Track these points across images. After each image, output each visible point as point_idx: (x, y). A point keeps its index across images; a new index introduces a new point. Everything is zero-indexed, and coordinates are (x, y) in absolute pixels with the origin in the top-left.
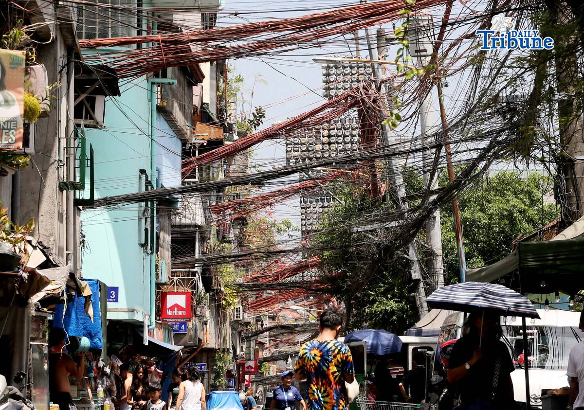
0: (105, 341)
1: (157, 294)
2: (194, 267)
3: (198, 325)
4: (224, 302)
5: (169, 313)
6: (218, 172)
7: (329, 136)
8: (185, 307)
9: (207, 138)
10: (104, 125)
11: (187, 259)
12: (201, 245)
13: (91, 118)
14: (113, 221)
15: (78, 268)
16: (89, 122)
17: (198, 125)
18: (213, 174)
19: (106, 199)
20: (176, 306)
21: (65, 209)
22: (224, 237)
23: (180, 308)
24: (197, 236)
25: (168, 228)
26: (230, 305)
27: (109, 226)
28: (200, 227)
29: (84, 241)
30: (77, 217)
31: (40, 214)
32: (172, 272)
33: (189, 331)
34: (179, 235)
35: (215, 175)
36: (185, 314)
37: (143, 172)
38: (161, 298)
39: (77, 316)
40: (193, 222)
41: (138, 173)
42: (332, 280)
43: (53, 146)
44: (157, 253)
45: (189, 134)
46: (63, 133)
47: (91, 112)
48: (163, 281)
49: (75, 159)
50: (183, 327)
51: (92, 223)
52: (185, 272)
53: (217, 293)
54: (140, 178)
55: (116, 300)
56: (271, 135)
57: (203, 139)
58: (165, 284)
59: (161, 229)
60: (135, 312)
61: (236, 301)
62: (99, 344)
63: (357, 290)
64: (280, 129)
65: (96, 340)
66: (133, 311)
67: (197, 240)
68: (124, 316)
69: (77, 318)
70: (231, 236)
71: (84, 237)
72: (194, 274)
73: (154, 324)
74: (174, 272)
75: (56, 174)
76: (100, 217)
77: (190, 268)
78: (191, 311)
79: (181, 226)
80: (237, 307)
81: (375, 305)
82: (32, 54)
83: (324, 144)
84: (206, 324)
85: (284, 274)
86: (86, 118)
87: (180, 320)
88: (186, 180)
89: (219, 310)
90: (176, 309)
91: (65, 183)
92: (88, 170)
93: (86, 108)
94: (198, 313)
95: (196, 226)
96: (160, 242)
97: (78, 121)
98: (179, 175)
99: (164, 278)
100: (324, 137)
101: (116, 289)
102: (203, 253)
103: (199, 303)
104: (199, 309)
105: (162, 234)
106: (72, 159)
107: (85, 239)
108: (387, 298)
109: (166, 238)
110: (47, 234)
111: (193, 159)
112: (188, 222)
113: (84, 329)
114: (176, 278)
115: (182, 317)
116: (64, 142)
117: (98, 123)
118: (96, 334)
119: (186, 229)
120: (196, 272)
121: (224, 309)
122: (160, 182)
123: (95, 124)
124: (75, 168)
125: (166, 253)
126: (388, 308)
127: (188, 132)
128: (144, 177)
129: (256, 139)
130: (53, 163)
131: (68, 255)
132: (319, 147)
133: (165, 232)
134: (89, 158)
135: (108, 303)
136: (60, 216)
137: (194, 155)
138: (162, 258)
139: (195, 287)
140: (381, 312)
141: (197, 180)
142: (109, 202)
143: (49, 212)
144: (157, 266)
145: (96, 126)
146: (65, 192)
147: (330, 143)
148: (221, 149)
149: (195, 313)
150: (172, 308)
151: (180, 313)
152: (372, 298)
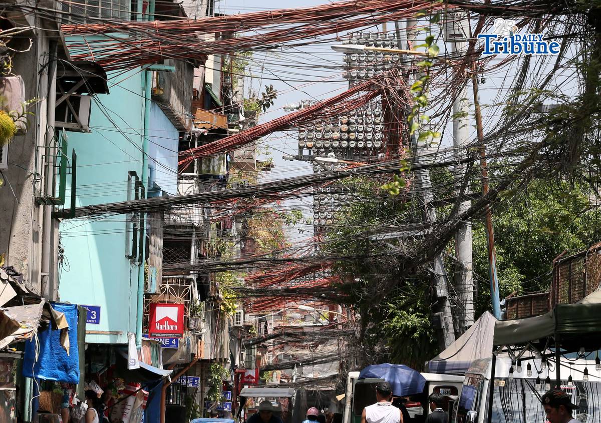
0: (83, 374)
1: (146, 303)
2: (189, 274)
3: (191, 339)
4: (222, 308)
5: (158, 327)
6: (220, 164)
7: (348, 123)
8: (176, 321)
9: (209, 127)
10: (89, 129)
11: (182, 265)
12: (198, 246)
13: (75, 121)
14: (97, 233)
15: (55, 287)
16: (71, 125)
17: (199, 112)
18: (214, 167)
19: (89, 208)
20: (167, 319)
21: (41, 226)
22: (224, 234)
23: (171, 322)
24: (194, 238)
25: (161, 231)
26: (229, 310)
27: (92, 239)
28: (197, 228)
29: (62, 256)
30: (55, 230)
31: (13, 234)
32: (163, 279)
33: (181, 346)
34: (173, 237)
35: (216, 168)
36: (176, 329)
37: (133, 173)
38: (150, 307)
39: (51, 345)
40: (189, 223)
41: (127, 174)
42: (346, 288)
43: (30, 157)
44: (146, 259)
45: (187, 123)
46: (41, 142)
47: (75, 114)
48: (153, 292)
49: (55, 166)
50: (174, 342)
51: (73, 234)
52: (178, 279)
53: (215, 300)
54: (129, 179)
55: (97, 321)
56: (281, 126)
57: (204, 128)
58: (155, 294)
59: (152, 232)
60: (119, 335)
61: (236, 306)
62: (76, 378)
63: (374, 301)
64: (292, 120)
65: (73, 373)
66: (116, 333)
67: (193, 243)
68: (105, 340)
69: (51, 348)
70: (233, 232)
71: (63, 251)
72: (189, 281)
73: (140, 343)
74: (166, 279)
75: (32, 189)
76: (83, 229)
77: (184, 275)
78: (184, 324)
79: (174, 227)
80: (237, 311)
81: (395, 320)
82: (8, 63)
83: (342, 132)
84: (200, 338)
85: (293, 274)
86: (69, 121)
87: (170, 335)
88: (183, 174)
89: (217, 316)
90: (166, 323)
91: (42, 199)
92: (69, 178)
93: (69, 110)
94: (192, 326)
95: (192, 227)
96: (151, 247)
97: (60, 124)
98: (175, 169)
99: (154, 288)
100: (342, 124)
101: (97, 309)
102: (200, 256)
103: (193, 315)
104: (193, 322)
105: (153, 238)
106: (51, 167)
107: (63, 254)
108: (408, 312)
109: (158, 242)
110: (19, 257)
111: (191, 150)
112: (183, 221)
113: (59, 360)
114: (167, 286)
115: (173, 332)
116: (42, 151)
117: (82, 127)
118: (72, 367)
119: (181, 230)
120: (191, 279)
121: (223, 315)
122: (153, 181)
123: (79, 128)
124: (54, 175)
125: (157, 259)
126: (409, 323)
127: (186, 121)
128: (134, 178)
129: (264, 130)
130: (29, 177)
131: (43, 277)
132: (336, 135)
133: (157, 236)
134: (71, 165)
135: (87, 325)
136: (36, 234)
137: (193, 146)
138: (152, 265)
139: (189, 296)
140: (401, 328)
141: (195, 174)
142: (92, 212)
143: (23, 233)
144: (146, 274)
145: (80, 129)
146: (41, 206)
147: (349, 132)
148: (224, 140)
149: (188, 326)
150: (162, 322)
151: (171, 328)
152: (391, 311)
